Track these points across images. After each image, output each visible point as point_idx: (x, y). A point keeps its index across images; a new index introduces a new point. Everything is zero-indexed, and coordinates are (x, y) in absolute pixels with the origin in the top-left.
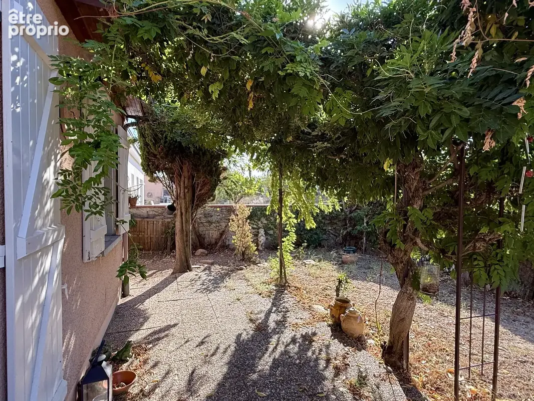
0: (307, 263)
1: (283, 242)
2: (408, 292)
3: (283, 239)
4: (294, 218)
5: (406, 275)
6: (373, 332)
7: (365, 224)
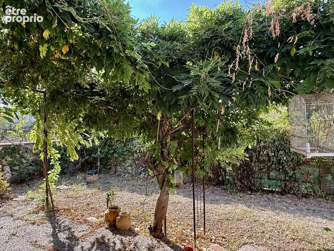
0: (61, 188)
1: (49, 174)
2: (166, 190)
3: (48, 172)
4: (58, 153)
5: (164, 181)
6: (135, 223)
7: (99, 153)
